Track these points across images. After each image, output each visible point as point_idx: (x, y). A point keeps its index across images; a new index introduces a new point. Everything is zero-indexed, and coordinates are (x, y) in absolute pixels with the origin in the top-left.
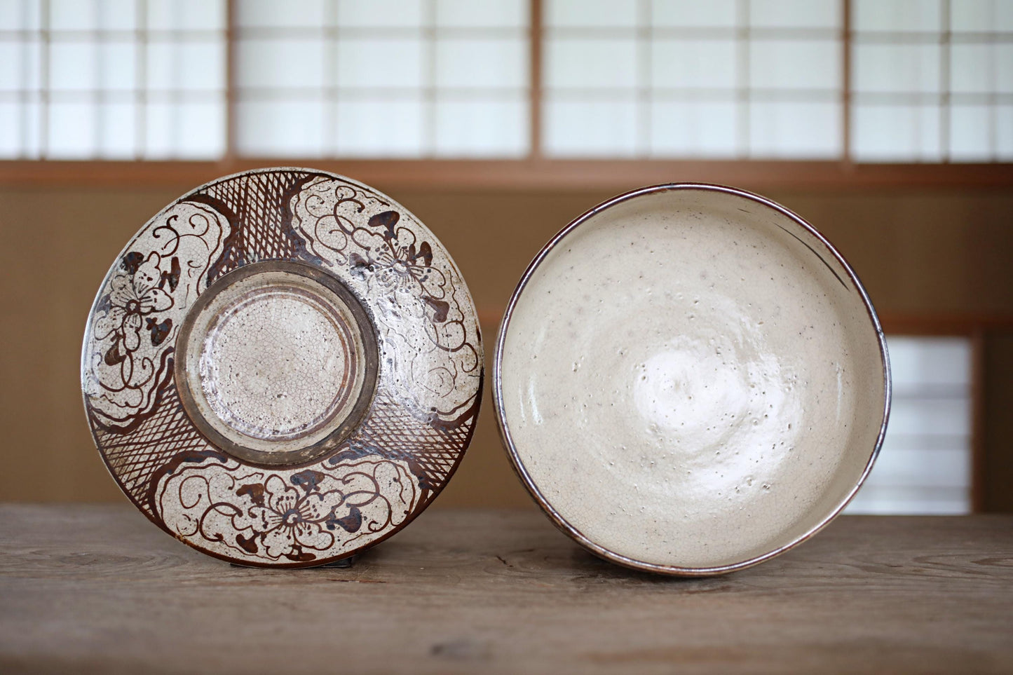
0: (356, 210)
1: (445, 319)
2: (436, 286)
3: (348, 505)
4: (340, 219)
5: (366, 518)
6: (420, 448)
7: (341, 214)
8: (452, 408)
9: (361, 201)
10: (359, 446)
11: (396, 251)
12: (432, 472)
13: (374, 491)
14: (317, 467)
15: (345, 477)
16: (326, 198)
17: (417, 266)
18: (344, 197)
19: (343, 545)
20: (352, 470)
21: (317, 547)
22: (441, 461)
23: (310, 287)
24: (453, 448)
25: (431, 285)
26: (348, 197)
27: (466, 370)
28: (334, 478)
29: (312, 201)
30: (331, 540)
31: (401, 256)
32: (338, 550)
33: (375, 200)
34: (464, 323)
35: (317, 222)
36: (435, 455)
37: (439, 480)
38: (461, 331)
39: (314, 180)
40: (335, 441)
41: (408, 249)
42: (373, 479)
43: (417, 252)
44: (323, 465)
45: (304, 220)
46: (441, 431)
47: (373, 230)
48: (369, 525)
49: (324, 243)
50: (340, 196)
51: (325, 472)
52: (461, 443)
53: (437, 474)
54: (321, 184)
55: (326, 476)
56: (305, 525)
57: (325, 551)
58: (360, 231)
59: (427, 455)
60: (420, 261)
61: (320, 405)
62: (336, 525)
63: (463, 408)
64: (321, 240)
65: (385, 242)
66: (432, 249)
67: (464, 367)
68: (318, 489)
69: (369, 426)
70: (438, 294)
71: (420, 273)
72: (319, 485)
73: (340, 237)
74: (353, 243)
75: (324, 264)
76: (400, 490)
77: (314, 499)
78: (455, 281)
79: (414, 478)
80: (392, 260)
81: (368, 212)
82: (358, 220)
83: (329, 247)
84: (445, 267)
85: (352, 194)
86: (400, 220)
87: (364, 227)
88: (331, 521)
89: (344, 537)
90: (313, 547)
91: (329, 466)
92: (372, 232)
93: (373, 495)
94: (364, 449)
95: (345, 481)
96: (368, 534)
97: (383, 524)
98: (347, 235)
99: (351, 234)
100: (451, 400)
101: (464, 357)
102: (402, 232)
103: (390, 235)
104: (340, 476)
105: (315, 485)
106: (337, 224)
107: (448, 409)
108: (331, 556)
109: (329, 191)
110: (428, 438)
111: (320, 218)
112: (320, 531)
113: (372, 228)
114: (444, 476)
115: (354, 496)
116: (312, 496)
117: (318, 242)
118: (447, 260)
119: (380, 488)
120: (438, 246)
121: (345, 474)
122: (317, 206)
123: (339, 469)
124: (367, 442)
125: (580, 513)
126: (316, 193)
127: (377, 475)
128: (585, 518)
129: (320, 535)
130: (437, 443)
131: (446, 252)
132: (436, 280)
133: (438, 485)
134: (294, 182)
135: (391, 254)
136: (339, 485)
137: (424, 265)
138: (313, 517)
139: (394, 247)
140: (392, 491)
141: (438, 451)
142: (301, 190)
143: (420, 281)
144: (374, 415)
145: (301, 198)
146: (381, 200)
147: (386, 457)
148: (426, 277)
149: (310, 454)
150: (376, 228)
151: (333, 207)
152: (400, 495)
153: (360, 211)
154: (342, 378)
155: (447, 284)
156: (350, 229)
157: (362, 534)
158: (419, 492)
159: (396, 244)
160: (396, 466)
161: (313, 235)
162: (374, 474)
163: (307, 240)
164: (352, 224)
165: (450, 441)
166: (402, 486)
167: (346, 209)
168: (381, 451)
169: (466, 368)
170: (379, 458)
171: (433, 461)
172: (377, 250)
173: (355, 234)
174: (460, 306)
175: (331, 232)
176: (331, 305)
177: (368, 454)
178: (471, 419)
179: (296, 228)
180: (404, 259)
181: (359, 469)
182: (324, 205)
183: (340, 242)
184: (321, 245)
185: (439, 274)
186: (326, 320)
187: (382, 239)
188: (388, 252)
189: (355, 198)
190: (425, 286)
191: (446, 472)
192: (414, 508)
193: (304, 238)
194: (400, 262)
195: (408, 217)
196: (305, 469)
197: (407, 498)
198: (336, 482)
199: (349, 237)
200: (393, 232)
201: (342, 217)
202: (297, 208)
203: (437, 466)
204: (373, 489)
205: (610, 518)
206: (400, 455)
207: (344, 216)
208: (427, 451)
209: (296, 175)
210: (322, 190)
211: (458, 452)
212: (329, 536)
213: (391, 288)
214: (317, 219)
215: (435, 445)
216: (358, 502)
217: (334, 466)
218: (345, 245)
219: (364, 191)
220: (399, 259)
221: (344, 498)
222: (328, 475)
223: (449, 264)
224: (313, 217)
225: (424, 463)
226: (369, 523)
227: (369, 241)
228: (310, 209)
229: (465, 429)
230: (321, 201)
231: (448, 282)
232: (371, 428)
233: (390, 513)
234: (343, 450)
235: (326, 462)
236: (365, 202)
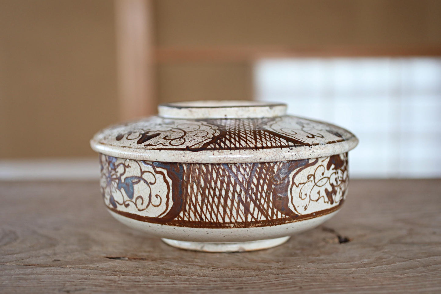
9: (165, 140)
16: (192, 137)
18: (178, 139)
26: (175, 140)
29: (203, 135)
33: (155, 144)
45: (209, 129)
50: (182, 139)
54: (197, 143)
58: (167, 130)
81: (160, 137)
82: (168, 133)
85: (172, 143)
86: (136, 141)
102: (136, 137)
103: (145, 134)
106: (184, 130)
109: (190, 140)
111: (197, 130)
122: (199, 134)
126: (200, 139)
134: (219, 141)
142: (212, 138)
145: (212, 135)
151: (187, 135)
153: (167, 136)
161: (202, 126)
167: (177, 135)
173: (170, 129)
175: (189, 127)
179: (214, 127)
182: (194, 134)
189: (170, 141)
199: (175, 128)
210: (196, 140)
228: (205, 132)
236: (163, 141)
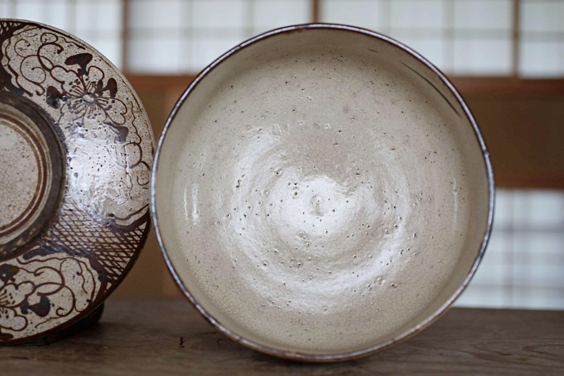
0: (56, 52)
1: (125, 140)
2: (118, 113)
3: (39, 294)
4: (42, 59)
5: (53, 305)
6: (99, 247)
7: (43, 55)
8: (128, 214)
9: (61, 45)
10: (48, 244)
11: (86, 85)
12: (110, 268)
13: (61, 283)
14: (13, 262)
15: (37, 270)
16: (32, 42)
17: (103, 98)
18: (48, 41)
19: (36, 327)
20: (42, 265)
21: (14, 328)
22: (118, 259)
23: (12, 113)
24: (128, 248)
25: (114, 113)
26: (51, 41)
27: (141, 183)
28: (28, 271)
29: (20, 44)
30: (25, 323)
31: (90, 89)
32: (32, 331)
33: (73, 44)
34: (141, 145)
35: (23, 61)
36: (112, 254)
37: (116, 275)
38: (138, 151)
39: (25, 28)
40: (25, 240)
41: (97, 83)
42: (59, 272)
43: (104, 86)
44: (18, 260)
45: (12, 59)
46: (117, 234)
47: (69, 67)
48: (57, 311)
49: (27, 77)
50: (44, 40)
51: (20, 266)
52: (135, 244)
53: (115, 270)
54: (30, 31)
55: (20, 270)
56: (3, 310)
57: (21, 332)
58: (57, 69)
59: (105, 253)
60: (106, 94)
61: (17, 210)
62: (29, 310)
63: (137, 215)
64: (24, 75)
65: (77, 78)
66: (118, 84)
67: (139, 181)
68: (14, 280)
69: (56, 228)
70: (120, 120)
71: (105, 103)
72: (15, 277)
73: (40, 73)
74: (51, 78)
75: (25, 95)
76: (82, 282)
77: (10, 288)
78: (136, 111)
79: (94, 272)
80: (82, 92)
81: (66, 54)
82: (57, 60)
83: (31, 81)
84: (127, 99)
85: (54, 39)
86: (93, 61)
87: (61, 65)
88: (25, 306)
89: (36, 320)
90: (10, 328)
91: (23, 261)
92: (68, 69)
93: (59, 286)
94: (52, 247)
95: (36, 274)
96: (56, 318)
97: (69, 310)
98: (46, 72)
99: (50, 71)
100: (126, 208)
101: (140, 172)
102: (93, 70)
103: (82, 72)
104: (33, 270)
105: (12, 276)
106: (38, 63)
107: (124, 215)
108: (26, 336)
109: (36, 37)
110: (106, 239)
111: (25, 58)
112: (16, 315)
113: (68, 66)
114: (121, 271)
115: (44, 286)
116: (9, 286)
117: (22, 77)
118: (130, 94)
119: (66, 280)
120: (123, 82)
121: (37, 268)
122: (24, 48)
123: (32, 263)
124: (55, 241)
125: (236, 304)
126: (25, 38)
127: (63, 269)
128: (239, 309)
129: (16, 318)
130: (114, 243)
131: (131, 87)
132: (118, 109)
133: (116, 278)
134: (7, 29)
135: (82, 87)
136: (32, 278)
137: (109, 97)
138: (9, 303)
139: (85, 82)
140: (76, 283)
141: (114, 250)
142: (13, 35)
143: (105, 110)
144: (60, 219)
145: (12, 41)
146: (78, 44)
147: (71, 254)
148: (110, 107)
149: (4, 250)
150: (71, 66)
151: (37, 49)
152: (83, 286)
153: (59, 52)
154: (35, 188)
155: (128, 113)
156: (49, 66)
157: (51, 318)
158: (98, 284)
159: (87, 80)
160: (78, 261)
161: (18, 71)
162: (60, 268)
163: (13, 75)
164: (52, 63)
165: (125, 242)
166: (84, 279)
167: (48, 51)
168: (66, 250)
169: (140, 181)
170: (65, 255)
171: (111, 259)
172: (71, 84)
173: (53, 71)
174: (139, 131)
175: (33, 69)
176: (29, 128)
177: (55, 252)
178: (145, 224)
179: (5, 65)
180: (93, 91)
181: (48, 263)
182: (30, 47)
183: (40, 77)
184: (24, 79)
185: (122, 105)
186: (25, 140)
187: (75, 75)
188: (79, 85)
189: (57, 42)
190: (109, 114)
191: (122, 268)
192: (95, 297)
193: (11, 73)
194: (89, 94)
195: (100, 58)
196: (3, 263)
197: (89, 289)
198: (29, 275)
199: (48, 73)
200: (85, 70)
201: (43, 57)
202: (7, 50)
203: (114, 263)
204: (59, 281)
205: (261, 309)
206: (82, 253)
207: (45, 56)
208: (106, 250)
209: (11, 24)
210: (30, 35)
211: (132, 252)
212: (23, 320)
213: (80, 115)
214: (23, 58)
215: (112, 245)
216: (47, 291)
217: (27, 261)
218: (44, 79)
219: (65, 37)
220: (89, 91)
221: (35, 287)
222: (22, 269)
223: (132, 96)
224: (20, 57)
225: (102, 260)
226: (56, 309)
227: (64, 76)
228: (18, 50)
229: (138, 233)
230: (28, 44)
231: (129, 111)
232: (58, 230)
233: (74, 301)
234: (35, 248)
235: (20, 258)
236: (64, 45)
